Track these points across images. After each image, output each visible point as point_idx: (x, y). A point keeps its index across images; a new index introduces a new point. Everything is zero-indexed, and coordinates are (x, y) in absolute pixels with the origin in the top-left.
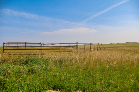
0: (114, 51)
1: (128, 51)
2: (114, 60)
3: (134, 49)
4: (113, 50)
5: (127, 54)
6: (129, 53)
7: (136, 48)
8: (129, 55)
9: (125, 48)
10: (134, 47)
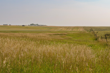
0: (8, 39)
1: (32, 39)
2: (6, 55)
3: (41, 36)
4: (6, 37)
5: (29, 44)
6: (33, 43)
7: (44, 35)
8: (32, 46)
9: (28, 35)
10: (41, 32)
